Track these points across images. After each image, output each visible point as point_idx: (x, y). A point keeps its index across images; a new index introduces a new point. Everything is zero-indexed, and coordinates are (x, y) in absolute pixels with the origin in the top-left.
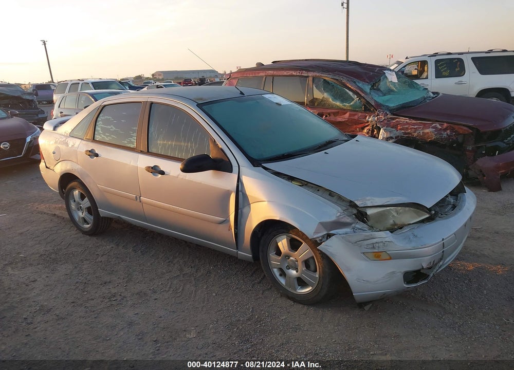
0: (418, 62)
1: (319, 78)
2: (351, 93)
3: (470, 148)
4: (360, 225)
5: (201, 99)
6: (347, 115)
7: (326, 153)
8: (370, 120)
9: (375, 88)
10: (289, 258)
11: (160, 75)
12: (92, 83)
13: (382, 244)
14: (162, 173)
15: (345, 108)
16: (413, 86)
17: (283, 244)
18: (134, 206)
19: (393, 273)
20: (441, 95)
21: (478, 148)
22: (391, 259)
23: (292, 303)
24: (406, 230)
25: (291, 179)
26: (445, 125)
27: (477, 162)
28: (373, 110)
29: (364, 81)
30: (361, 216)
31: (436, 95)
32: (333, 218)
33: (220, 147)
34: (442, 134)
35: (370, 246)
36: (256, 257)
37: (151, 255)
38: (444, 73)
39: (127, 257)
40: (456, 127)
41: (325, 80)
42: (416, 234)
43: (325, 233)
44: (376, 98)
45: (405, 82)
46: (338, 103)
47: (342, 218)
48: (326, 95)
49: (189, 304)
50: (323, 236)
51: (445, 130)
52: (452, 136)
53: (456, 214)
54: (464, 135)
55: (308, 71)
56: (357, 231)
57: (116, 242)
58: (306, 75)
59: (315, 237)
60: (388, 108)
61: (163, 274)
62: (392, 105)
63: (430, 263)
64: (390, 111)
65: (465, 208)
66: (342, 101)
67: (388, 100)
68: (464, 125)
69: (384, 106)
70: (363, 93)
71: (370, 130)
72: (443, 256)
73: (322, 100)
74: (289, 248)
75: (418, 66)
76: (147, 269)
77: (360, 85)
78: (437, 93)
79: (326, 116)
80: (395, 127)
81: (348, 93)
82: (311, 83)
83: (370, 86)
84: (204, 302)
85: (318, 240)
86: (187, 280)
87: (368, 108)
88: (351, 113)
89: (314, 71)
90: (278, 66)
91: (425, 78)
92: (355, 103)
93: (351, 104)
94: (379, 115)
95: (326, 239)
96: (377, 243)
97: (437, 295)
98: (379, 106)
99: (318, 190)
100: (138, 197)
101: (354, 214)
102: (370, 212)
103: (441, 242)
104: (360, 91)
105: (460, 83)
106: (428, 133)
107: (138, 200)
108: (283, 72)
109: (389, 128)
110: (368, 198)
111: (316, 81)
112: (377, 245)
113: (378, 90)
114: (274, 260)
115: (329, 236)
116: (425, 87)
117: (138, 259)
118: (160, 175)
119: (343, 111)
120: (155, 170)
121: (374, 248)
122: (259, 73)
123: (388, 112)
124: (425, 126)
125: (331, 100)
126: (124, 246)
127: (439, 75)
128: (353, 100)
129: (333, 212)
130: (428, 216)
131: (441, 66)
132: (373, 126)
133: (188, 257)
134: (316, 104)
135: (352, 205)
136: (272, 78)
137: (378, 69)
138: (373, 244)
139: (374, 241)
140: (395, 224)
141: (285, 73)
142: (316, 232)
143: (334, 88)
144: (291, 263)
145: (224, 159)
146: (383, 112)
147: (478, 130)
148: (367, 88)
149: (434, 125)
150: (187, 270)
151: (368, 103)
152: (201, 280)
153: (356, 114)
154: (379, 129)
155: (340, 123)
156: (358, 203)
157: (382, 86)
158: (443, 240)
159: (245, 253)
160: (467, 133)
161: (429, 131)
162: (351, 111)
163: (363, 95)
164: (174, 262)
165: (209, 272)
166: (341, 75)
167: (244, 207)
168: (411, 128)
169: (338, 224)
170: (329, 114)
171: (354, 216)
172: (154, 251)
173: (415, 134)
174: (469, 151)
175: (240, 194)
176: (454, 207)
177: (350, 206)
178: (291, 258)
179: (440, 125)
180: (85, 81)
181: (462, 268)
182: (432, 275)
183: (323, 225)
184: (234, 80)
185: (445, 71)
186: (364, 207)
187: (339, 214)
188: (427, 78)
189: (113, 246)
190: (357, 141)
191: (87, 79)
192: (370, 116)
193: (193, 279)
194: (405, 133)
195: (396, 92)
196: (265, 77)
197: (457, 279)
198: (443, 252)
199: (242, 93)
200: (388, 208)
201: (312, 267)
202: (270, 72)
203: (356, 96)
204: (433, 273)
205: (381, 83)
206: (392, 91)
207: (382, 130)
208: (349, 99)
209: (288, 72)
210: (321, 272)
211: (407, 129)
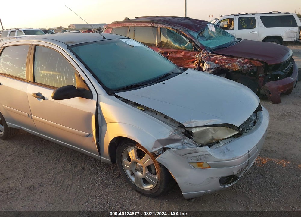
0: (228, 19)
1: (165, 28)
2: (185, 39)
3: (261, 75)
4: (187, 140)
5: (71, 42)
6: (183, 53)
7: (163, 84)
8: (198, 56)
9: (201, 35)
10: (136, 164)
11: (73, 26)
12: (24, 31)
13: (203, 157)
14: (44, 98)
15: (182, 48)
16: (225, 34)
17: (132, 153)
18: (28, 121)
19: (212, 178)
20: (242, 40)
21: (266, 75)
22: (210, 167)
23: (139, 195)
24: (221, 144)
25: (136, 105)
26: (246, 60)
27: (266, 85)
28: (200, 50)
29: (194, 30)
30: (188, 134)
31: (240, 40)
32: (167, 136)
33: (83, 79)
34: (244, 66)
35: (195, 158)
36: (113, 161)
37: (45, 154)
38: (243, 26)
39: (27, 156)
40: (253, 61)
41: (168, 29)
42: (228, 148)
43: (161, 148)
44: (201, 42)
45: (220, 32)
46: (177, 45)
47: (174, 136)
48: (169, 40)
49: (65, 197)
50: (160, 150)
51: (246, 63)
52: (250, 67)
53: (257, 128)
54: (258, 67)
55: (157, 23)
56: (185, 145)
57: (22, 145)
58: (156, 26)
59: (153, 151)
60: (209, 49)
61: (51, 170)
62: (212, 47)
63: (239, 170)
64: (210, 51)
65: (262, 123)
66: (180, 44)
67: (209, 44)
68: (258, 61)
69: (206, 47)
70: (193, 38)
71: (197, 63)
72: (248, 163)
73: (167, 43)
74: (136, 157)
75: (227, 22)
76: (40, 166)
77: (191, 33)
78: (240, 39)
79: (170, 54)
80: (214, 61)
81: (183, 38)
82: (159, 31)
83: (198, 34)
84: (76, 194)
85: (156, 153)
86: (67, 175)
87: (197, 48)
88: (186, 52)
89: (161, 24)
90: (139, 20)
91: (232, 30)
92: (188, 45)
93: (186, 46)
94: (204, 53)
95: (162, 151)
96: (199, 155)
97: (243, 186)
98: (203, 47)
99: (157, 114)
100: (30, 115)
101: (183, 133)
102: (194, 131)
103: (247, 154)
104: (191, 37)
105: (253, 33)
106: (235, 65)
107: (30, 117)
108: (141, 24)
109: (210, 62)
110: (193, 121)
111: (162, 30)
112: (200, 157)
113: (203, 36)
114: (126, 164)
115: (164, 149)
116: (233, 35)
117: (35, 158)
118: (42, 100)
119: (180, 51)
120: (39, 96)
121: (197, 159)
122: (125, 25)
123: (209, 52)
124: (233, 61)
125: (172, 43)
126: (26, 148)
127: (240, 28)
128: (187, 43)
129: (166, 132)
130: (237, 132)
131: (241, 22)
132: (200, 60)
133: (70, 156)
134: (163, 46)
135: (181, 126)
136: (134, 28)
137: (203, 22)
138: (197, 156)
139: (197, 154)
140: (213, 139)
141: (143, 25)
142: (154, 147)
143: (174, 35)
144: (138, 167)
145: (86, 89)
146: (206, 51)
147: (266, 64)
148: (196, 35)
149: (239, 60)
150: (68, 167)
151: (196, 45)
152: (77, 175)
153: (189, 53)
154: (203, 63)
155: (178, 58)
156: (185, 125)
157: (205, 34)
158: (249, 151)
159: (106, 158)
160: (259, 65)
161: (236, 64)
162: (185, 50)
163: (193, 40)
164: (60, 160)
165: (83, 169)
166: (179, 27)
167: (102, 125)
168: (224, 62)
169: (171, 140)
170: (172, 53)
171: (182, 134)
172: (47, 151)
173: (227, 66)
174: (260, 77)
175: (99, 115)
176: (255, 123)
177: (180, 126)
178: (138, 164)
179: (243, 60)
180: (19, 30)
181: (259, 162)
182: (240, 177)
183: (160, 141)
184: (110, 29)
185: (244, 25)
186: (190, 128)
187: (171, 133)
188: (233, 29)
189: (19, 147)
190: (186, 73)
191: (21, 28)
192: (198, 54)
193: (71, 174)
194: (220, 66)
195: (214, 38)
196: (129, 27)
197: (256, 171)
198: (248, 160)
199: (104, 38)
200: (208, 128)
201: (153, 171)
202: (133, 24)
203: (188, 41)
204: (241, 175)
205: (205, 32)
206: (212, 37)
207: (205, 63)
208: (184, 43)
209: (144, 24)
210: (159, 175)
211: (222, 62)
